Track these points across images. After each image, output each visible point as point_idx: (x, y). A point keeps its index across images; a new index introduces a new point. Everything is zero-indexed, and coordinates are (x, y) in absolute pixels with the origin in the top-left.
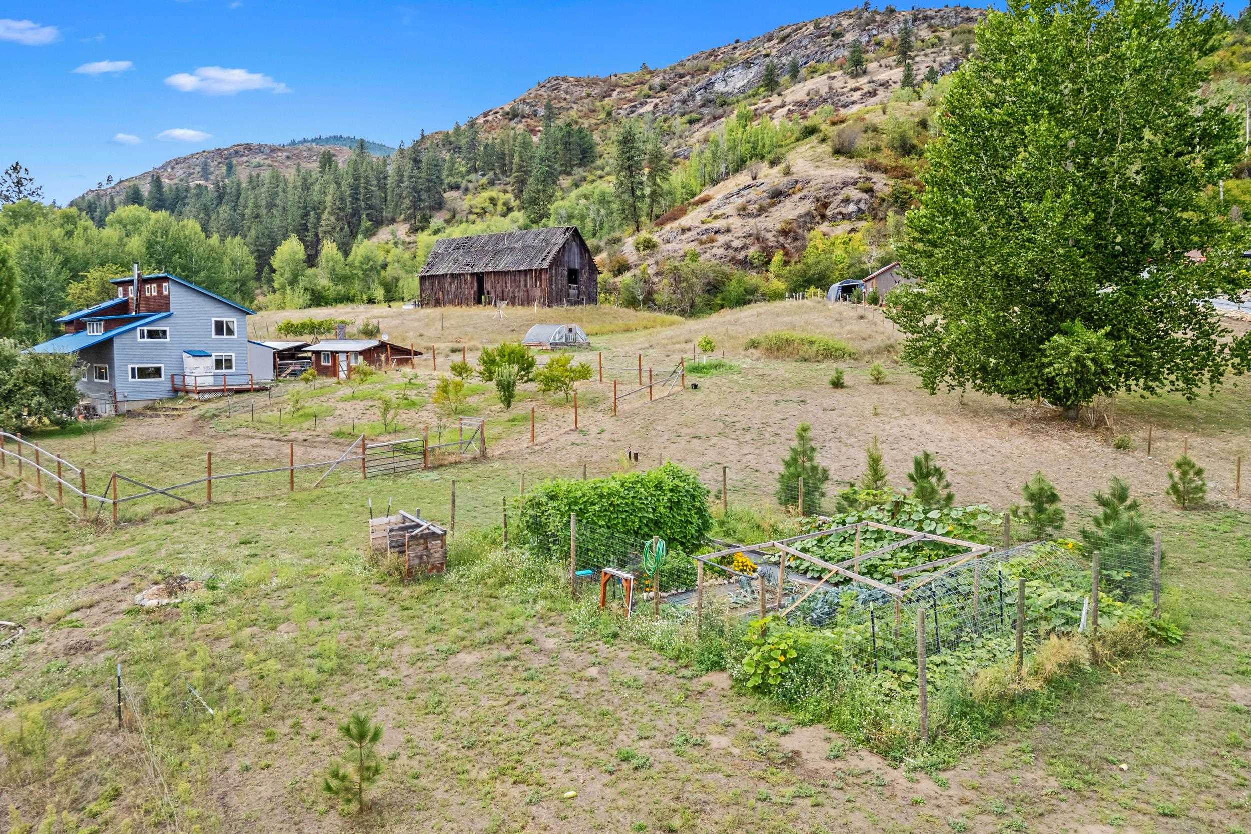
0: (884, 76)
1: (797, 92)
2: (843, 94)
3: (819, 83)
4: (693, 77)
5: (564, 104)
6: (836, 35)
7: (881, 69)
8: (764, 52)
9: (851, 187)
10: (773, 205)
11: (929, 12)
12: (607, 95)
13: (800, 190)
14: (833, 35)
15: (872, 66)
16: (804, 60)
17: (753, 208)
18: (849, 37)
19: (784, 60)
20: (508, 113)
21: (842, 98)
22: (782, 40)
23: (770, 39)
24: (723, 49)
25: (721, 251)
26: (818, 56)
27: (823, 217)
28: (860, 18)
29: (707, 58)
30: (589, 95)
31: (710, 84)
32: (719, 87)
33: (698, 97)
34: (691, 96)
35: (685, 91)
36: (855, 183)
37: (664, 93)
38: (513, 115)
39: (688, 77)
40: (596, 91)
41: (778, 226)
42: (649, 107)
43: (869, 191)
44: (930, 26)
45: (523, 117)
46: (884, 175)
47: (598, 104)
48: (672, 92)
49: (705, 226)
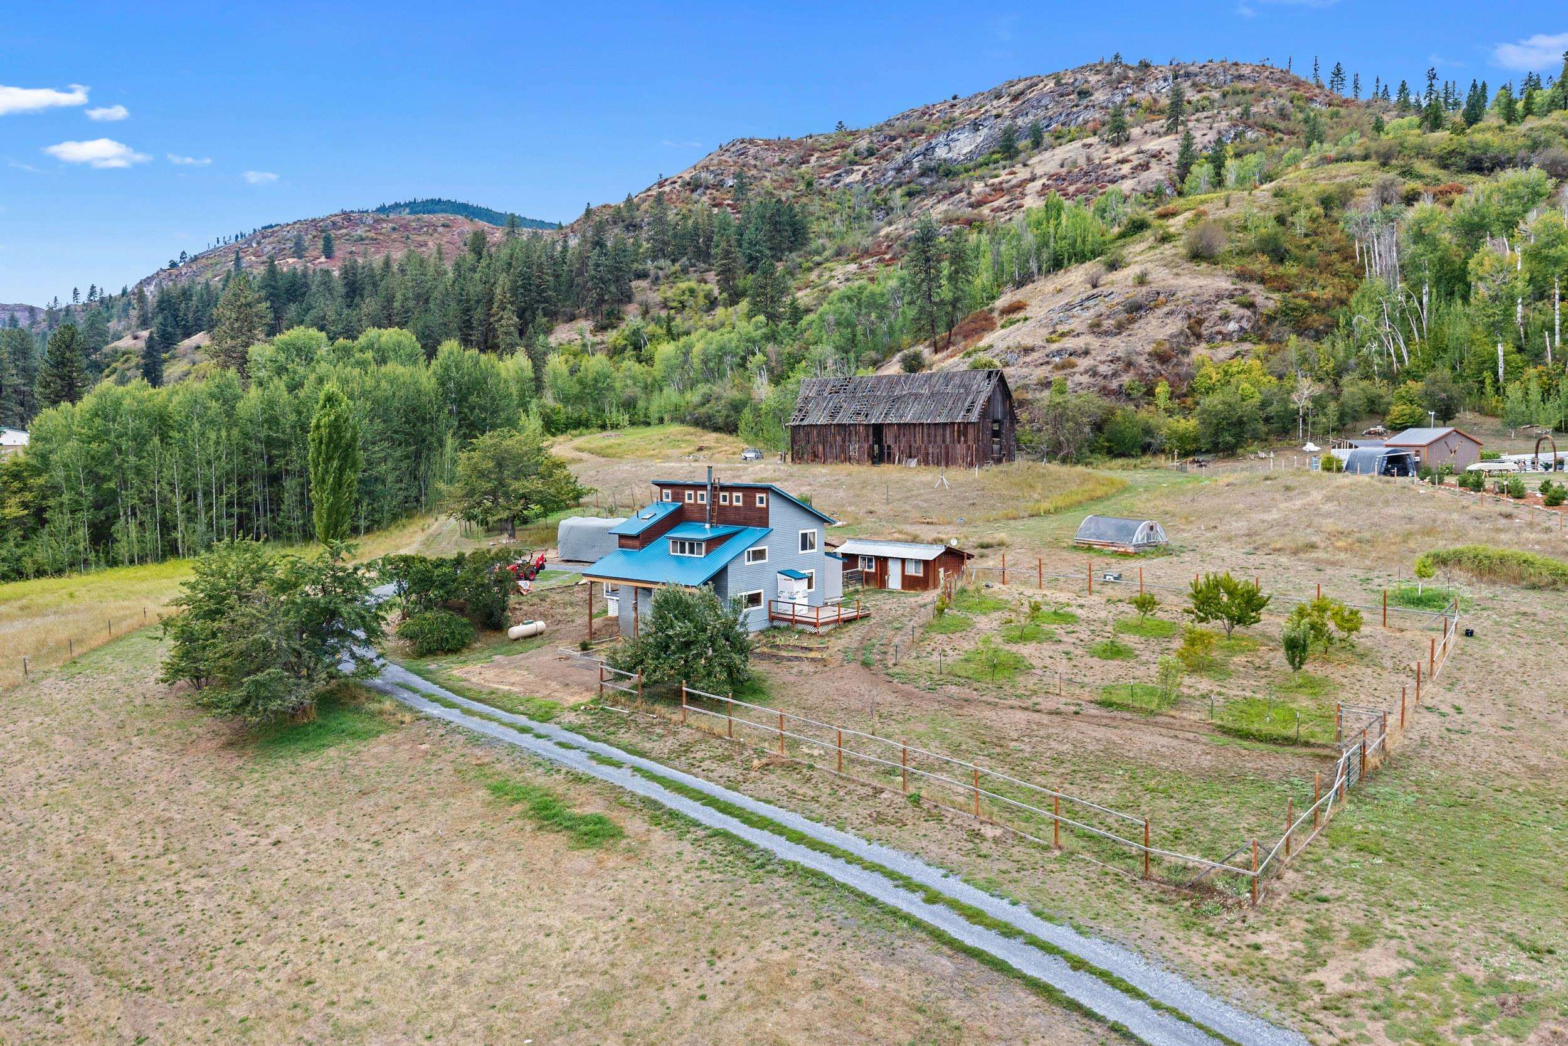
0: (1153, 145)
1: (1047, 162)
2: (1108, 167)
3: (1070, 151)
4: (906, 140)
5: (754, 172)
6: (1084, 94)
7: (1147, 137)
8: (994, 112)
9: (1227, 301)
10: (1132, 321)
11: (1191, 69)
12: (805, 161)
13: (1165, 304)
14: (1079, 93)
15: (1136, 132)
16: (1045, 123)
17: (1108, 324)
18: (1099, 97)
19: (1020, 121)
20: (689, 184)
21: (1108, 171)
22: (1015, 98)
23: (998, 97)
24: (938, 107)
25: (1085, 379)
26: (1062, 118)
27: (1199, 337)
28: (1110, 74)
29: (920, 118)
30: (782, 161)
31: (929, 150)
32: (941, 153)
33: (916, 165)
34: (908, 163)
35: (899, 157)
36: (1231, 296)
37: (873, 160)
38: (694, 185)
39: (899, 141)
40: (791, 156)
41: (1149, 348)
42: (856, 177)
43: (1251, 305)
44: (1194, 85)
45: (707, 188)
46: (1261, 287)
47: (794, 172)
48: (883, 157)
49: (1055, 347)
